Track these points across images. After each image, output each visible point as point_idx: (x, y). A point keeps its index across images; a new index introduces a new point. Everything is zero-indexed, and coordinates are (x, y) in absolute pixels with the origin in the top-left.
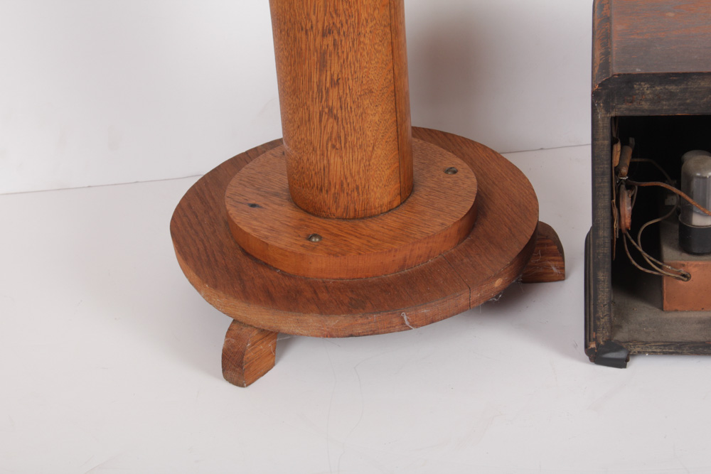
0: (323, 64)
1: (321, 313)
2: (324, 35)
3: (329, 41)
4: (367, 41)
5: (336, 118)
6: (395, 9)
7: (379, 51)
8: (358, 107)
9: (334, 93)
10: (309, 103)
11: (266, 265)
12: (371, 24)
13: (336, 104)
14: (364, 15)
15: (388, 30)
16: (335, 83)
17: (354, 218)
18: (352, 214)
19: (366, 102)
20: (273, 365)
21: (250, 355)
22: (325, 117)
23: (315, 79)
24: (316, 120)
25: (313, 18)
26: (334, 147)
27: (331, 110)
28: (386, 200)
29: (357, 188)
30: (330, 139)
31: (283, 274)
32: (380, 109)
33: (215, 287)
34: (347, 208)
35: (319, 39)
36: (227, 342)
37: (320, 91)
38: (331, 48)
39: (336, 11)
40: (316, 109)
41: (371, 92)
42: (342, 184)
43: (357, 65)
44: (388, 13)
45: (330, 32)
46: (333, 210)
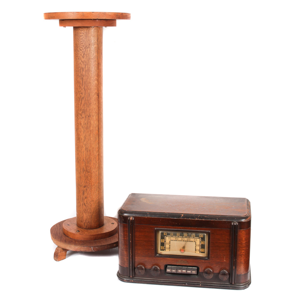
0: (83, 194)
1: (75, 245)
2: (84, 187)
3: (85, 188)
4: (93, 190)
5: (85, 205)
6: (100, 184)
7: (96, 192)
8: (90, 204)
9: (85, 200)
10: (80, 202)
11: (68, 236)
12: (94, 186)
13: (86, 203)
14: (93, 184)
15: (98, 188)
16: (86, 198)
17: (88, 229)
18: (87, 228)
19: (92, 203)
20: (65, 258)
21: (59, 254)
22: (83, 205)
23: (82, 197)
24: (82, 206)
25: (82, 183)
26: (85, 212)
27: (84, 204)
28: (95, 226)
29: (89, 222)
30: (84, 210)
31: (70, 238)
32: (95, 205)
33: (55, 239)
34: (86, 226)
35: (83, 188)
36: (55, 251)
37: (83, 199)
38: (85, 190)
39: (87, 182)
40: (82, 203)
41: (93, 201)
42: (86, 221)
43: (90, 194)
44: (98, 185)
45: (85, 187)
46: (84, 227)
